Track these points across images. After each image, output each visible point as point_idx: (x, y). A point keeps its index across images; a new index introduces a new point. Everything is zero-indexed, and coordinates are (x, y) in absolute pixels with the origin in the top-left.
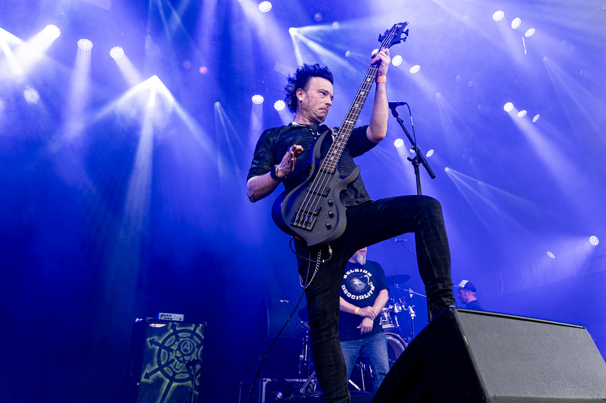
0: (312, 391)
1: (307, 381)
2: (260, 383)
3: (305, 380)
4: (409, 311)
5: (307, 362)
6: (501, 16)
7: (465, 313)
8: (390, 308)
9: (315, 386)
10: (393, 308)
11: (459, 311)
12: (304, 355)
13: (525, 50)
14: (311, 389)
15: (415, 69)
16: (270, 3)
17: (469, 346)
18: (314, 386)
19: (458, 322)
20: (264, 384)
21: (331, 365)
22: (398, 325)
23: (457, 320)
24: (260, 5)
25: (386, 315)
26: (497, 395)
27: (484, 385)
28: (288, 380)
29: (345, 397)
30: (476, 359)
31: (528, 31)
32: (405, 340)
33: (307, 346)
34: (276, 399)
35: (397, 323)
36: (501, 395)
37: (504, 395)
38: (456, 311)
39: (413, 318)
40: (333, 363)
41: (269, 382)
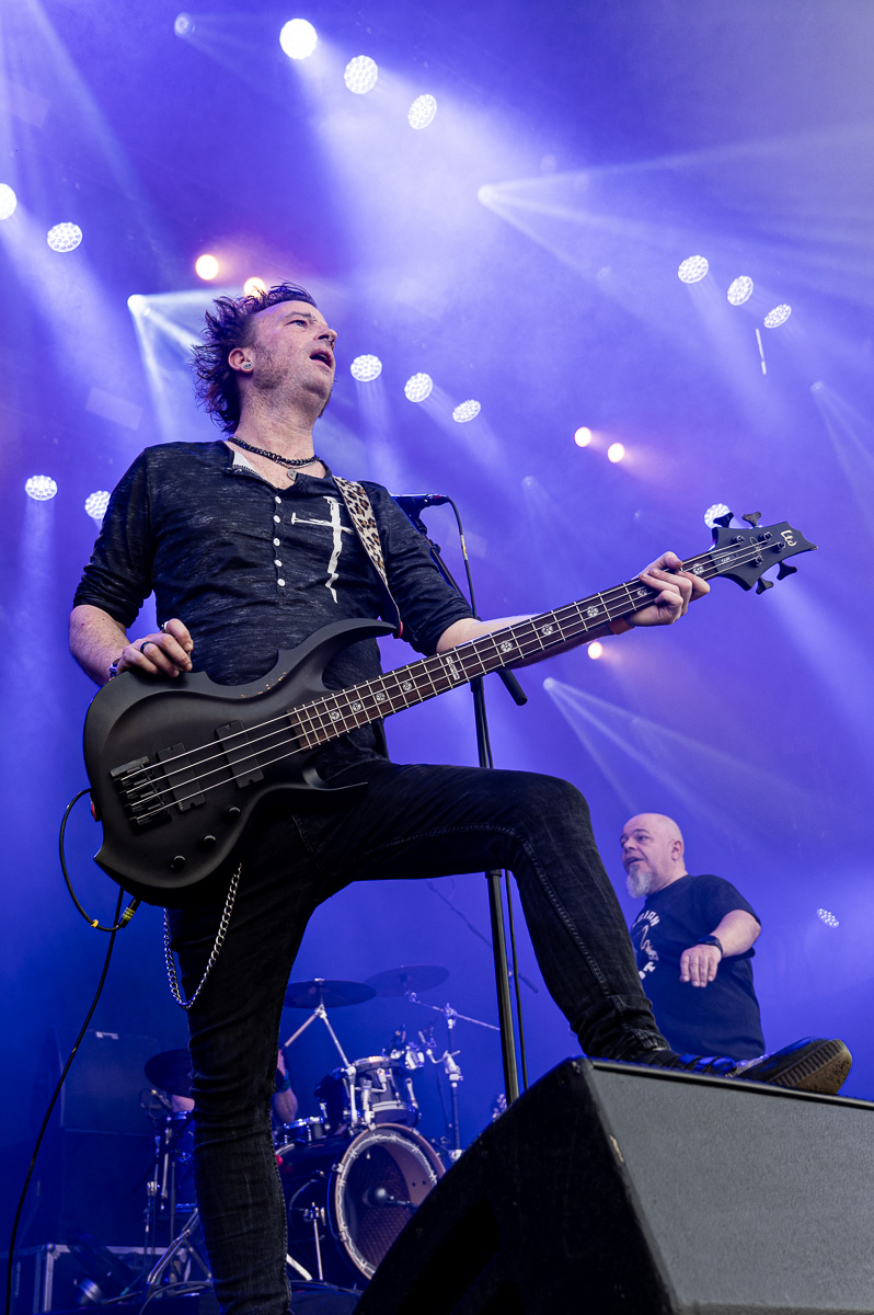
0: (180, 1278)
1: (168, 1254)
2: (38, 1257)
3: (160, 1251)
4: (444, 1065)
5: (167, 1202)
6: (700, 271)
7: (614, 1075)
8: (393, 1057)
9: (189, 1266)
10: (403, 1058)
11: (596, 1068)
12: (160, 1182)
13: (763, 364)
14: (177, 1274)
15: (467, 411)
16: (77, 227)
17: (624, 1164)
18: (184, 1266)
19: (594, 1098)
20: (50, 1259)
21: (246, 1207)
22: (415, 1105)
23: (592, 1091)
24: (50, 233)
25: (382, 1076)
26: (702, 1302)
27: (667, 1275)
28: (114, 1250)
29: (277, 1295)
30: (643, 1202)
31: (773, 312)
32: (433, 1145)
33: (167, 1156)
34: (83, 1301)
35: (413, 1098)
36: (714, 1301)
37: (721, 1302)
38: (590, 1067)
39: (455, 1085)
40: (250, 1201)
41: (63, 1254)
